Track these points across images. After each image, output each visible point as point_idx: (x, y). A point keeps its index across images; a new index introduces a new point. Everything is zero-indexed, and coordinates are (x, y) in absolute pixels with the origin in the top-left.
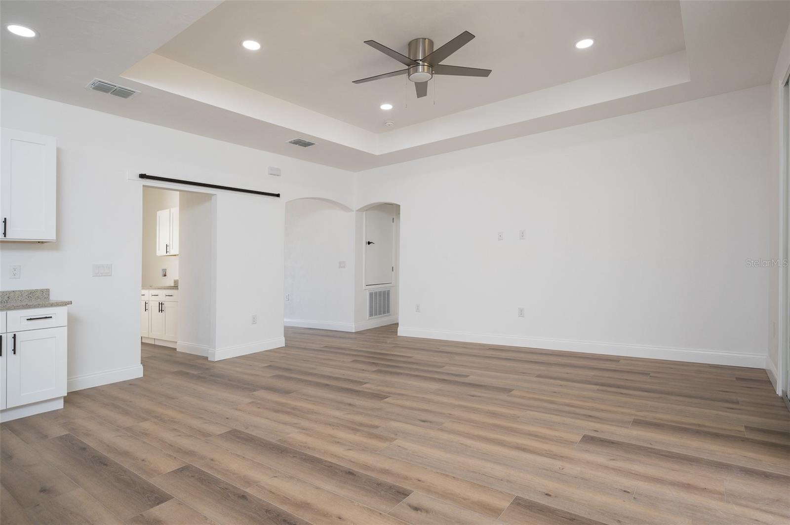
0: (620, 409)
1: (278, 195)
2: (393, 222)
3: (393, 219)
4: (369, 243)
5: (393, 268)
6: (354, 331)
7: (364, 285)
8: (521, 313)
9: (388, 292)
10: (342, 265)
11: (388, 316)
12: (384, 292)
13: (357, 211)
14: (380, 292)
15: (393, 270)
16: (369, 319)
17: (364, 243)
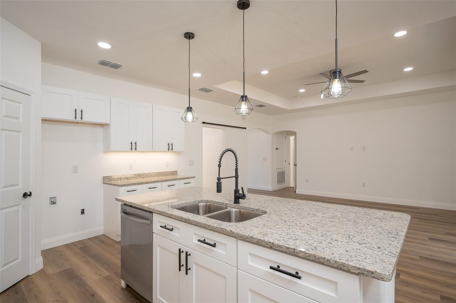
0: (435, 229)
1: (245, 128)
2: (286, 138)
3: (286, 137)
4: (277, 149)
5: (286, 160)
6: (272, 191)
7: (275, 169)
8: (364, 185)
9: (284, 172)
10: (265, 159)
11: (284, 184)
12: (283, 172)
13: (272, 134)
14: (281, 172)
15: (286, 162)
16: (277, 185)
17: (275, 149)
